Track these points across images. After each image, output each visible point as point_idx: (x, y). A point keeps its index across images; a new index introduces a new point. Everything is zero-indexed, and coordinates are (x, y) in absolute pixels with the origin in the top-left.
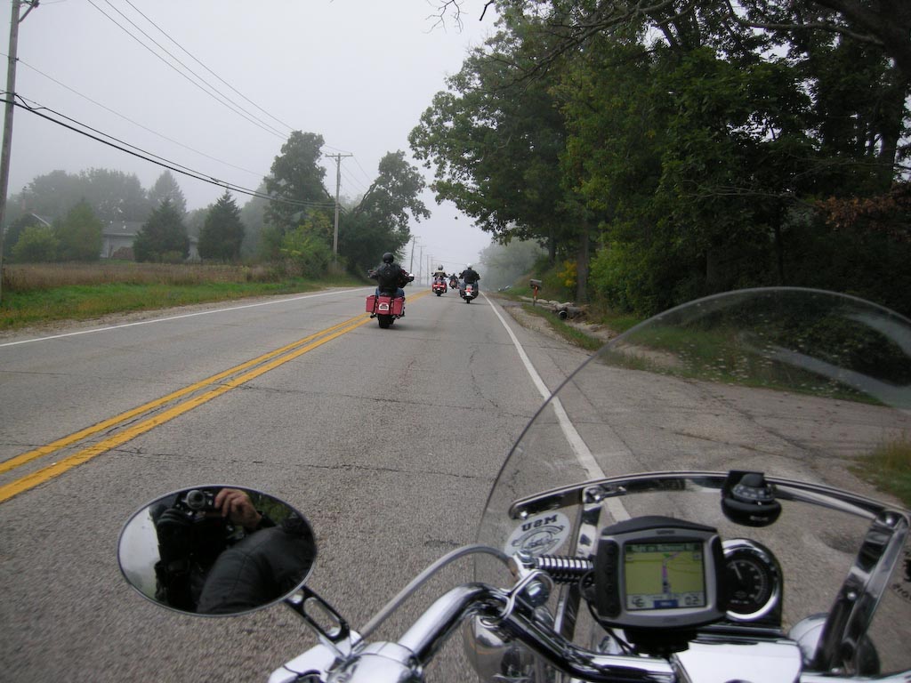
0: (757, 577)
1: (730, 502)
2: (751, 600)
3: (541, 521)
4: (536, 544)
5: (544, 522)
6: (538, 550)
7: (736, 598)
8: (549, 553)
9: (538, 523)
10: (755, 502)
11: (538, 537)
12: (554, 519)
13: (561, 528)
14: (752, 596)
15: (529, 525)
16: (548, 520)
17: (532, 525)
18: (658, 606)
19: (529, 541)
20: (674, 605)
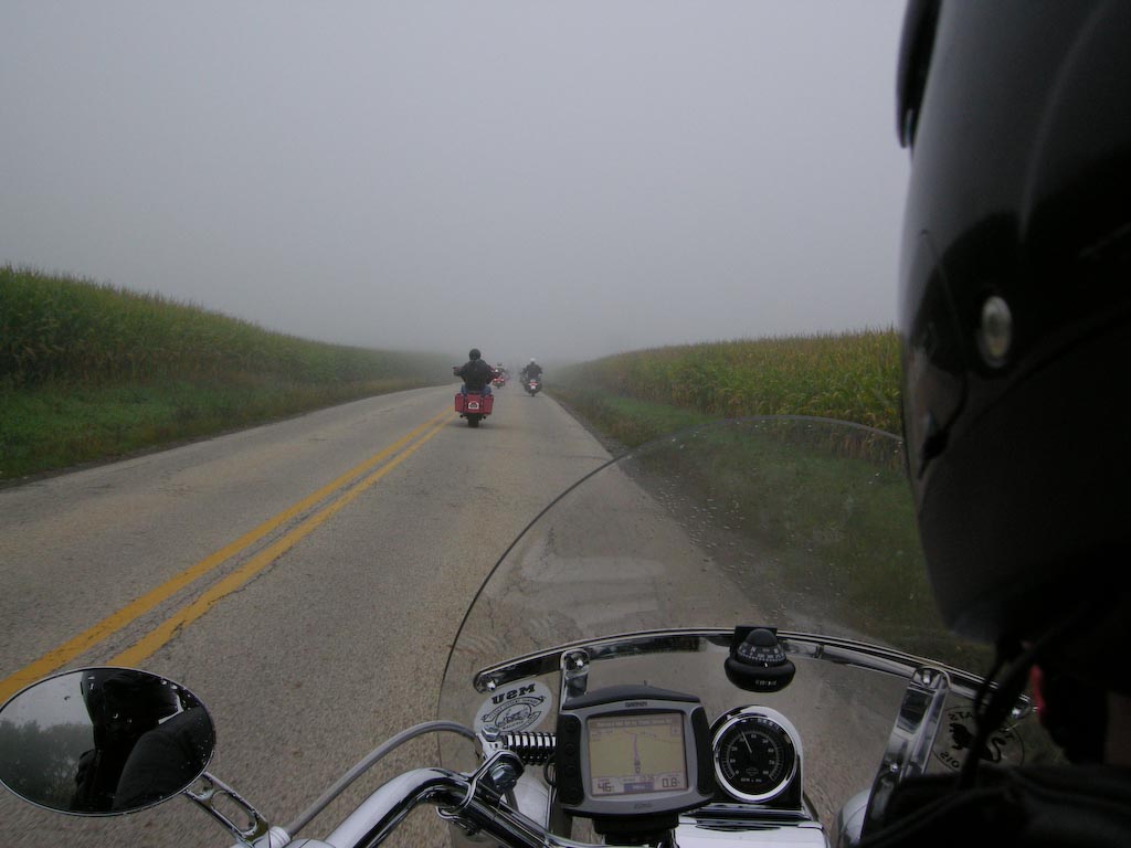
0: (770, 750)
1: (734, 663)
2: (766, 778)
3: (515, 692)
4: (513, 718)
5: (519, 692)
6: (514, 726)
7: (748, 776)
8: (529, 729)
9: (511, 695)
10: (762, 664)
11: (515, 710)
12: (531, 688)
13: (542, 699)
14: (765, 773)
15: (501, 697)
16: (523, 690)
17: (505, 697)
18: (629, 790)
19: (503, 715)
20: (649, 789)
